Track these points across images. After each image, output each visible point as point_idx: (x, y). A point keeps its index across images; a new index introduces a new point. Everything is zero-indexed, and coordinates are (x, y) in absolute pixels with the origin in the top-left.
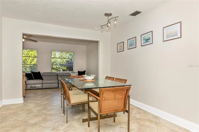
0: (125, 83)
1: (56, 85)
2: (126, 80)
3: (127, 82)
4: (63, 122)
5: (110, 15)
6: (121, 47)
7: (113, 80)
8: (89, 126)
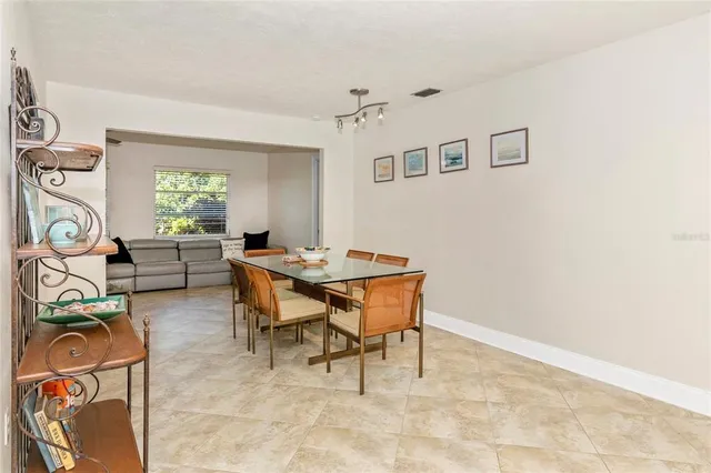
0: (405, 265)
1: (178, 280)
2: (407, 259)
3: (409, 264)
4: (261, 367)
5: (366, 92)
6: (386, 168)
7: (371, 260)
8: (329, 371)
